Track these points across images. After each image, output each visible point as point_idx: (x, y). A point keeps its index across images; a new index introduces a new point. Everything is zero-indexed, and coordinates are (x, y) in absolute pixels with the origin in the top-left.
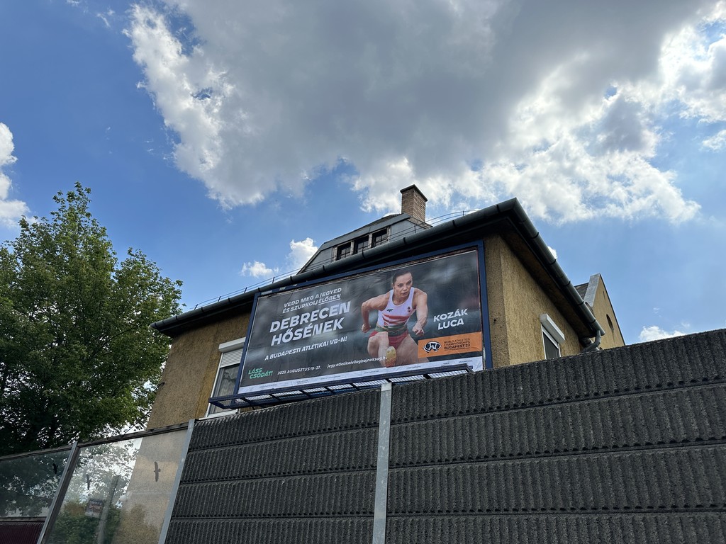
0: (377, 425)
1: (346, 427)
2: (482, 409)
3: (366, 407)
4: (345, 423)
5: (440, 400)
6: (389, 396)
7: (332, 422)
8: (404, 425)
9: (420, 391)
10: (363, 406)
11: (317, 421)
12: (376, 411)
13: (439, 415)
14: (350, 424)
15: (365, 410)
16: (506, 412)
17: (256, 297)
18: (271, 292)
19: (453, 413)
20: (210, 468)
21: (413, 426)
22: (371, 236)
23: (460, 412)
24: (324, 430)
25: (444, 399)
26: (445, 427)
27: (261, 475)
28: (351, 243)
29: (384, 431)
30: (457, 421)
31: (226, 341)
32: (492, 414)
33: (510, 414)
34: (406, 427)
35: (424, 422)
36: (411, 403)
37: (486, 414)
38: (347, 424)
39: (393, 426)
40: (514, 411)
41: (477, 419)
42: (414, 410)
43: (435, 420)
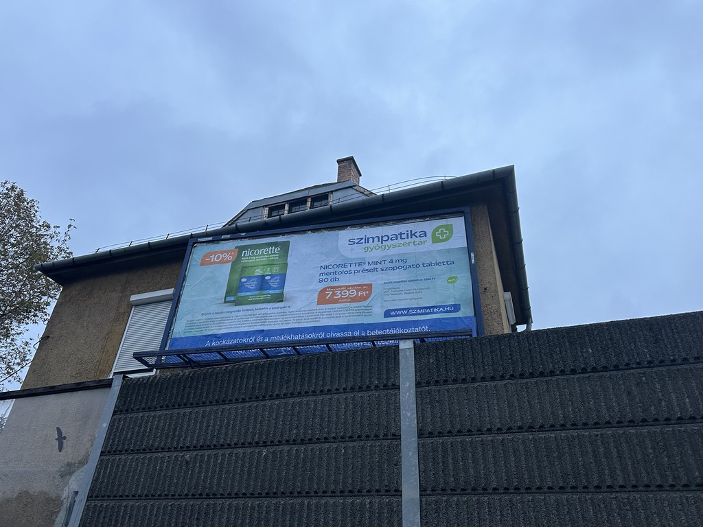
0: (396, 387)
1: (353, 389)
3: (379, 366)
4: (350, 384)
6: (411, 355)
7: (332, 382)
8: (434, 388)
9: (454, 351)
10: (375, 365)
11: (310, 381)
12: (395, 371)
13: (482, 378)
14: (359, 384)
15: (379, 369)
16: (572, 376)
17: (191, 242)
18: (211, 238)
19: (502, 376)
20: (148, 436)
21: (448, 390)
22: (310, 200)
23: (512, 375)
24: (321, 391)
27: (229, 445)
28: (285, 205)
29: (408, 394)
30: (508, 385)
31: (139, 293)
32: (555, 378)
33: (577, 379)
34: (439, 391)
35: (462, 385)
36: (443, 364)
37: (546, 379)
38: (354, 385)
39: (419, 389)
40: (582, 375)
41: (536, 383)
42: (446, 371)
43: (478, 384)
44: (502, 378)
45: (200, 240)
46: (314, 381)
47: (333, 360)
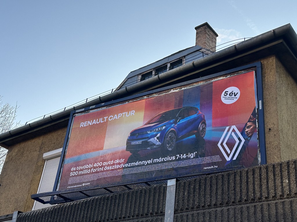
0: (163, 214)
1: (137, 216)
2: (252, 199)
3: (154, 199)
4: (136, 212)
5: (217, 192)
6: (173, 190)
7: (126, 212)
8: (185, 214)
9: (200, 186)
10: (152, 198)
11: (114, 211)
12: (163, 202)
13: (215, 205)
14: (141, 213)
15: (154, 201)
16: (273, 202)
17: (71, 115)
18: (83, 109)
19: (227, 203)
21: (193, 215)
22: (169, 65)
23: (233, 202)
24: (120, 218)
25: (220, 192)
26: (219, 215)
28: (152, 71)
29: (169, 219)
30: (230, 210)
31: (49, 151)
32: (261, 203)
33: (276, 203)
34: (187, 215)
35: (202, 211)
36: (192, 196)
37: (255, 204)
38: (139, 213)
39: (176, 215)
40: (280, 201)
41: (248, 207)
42: (194, 201)
43: (212, 209)
44: (227, 204)
45: (77, 111)
46: (116, 211)
47: (128, 195)
